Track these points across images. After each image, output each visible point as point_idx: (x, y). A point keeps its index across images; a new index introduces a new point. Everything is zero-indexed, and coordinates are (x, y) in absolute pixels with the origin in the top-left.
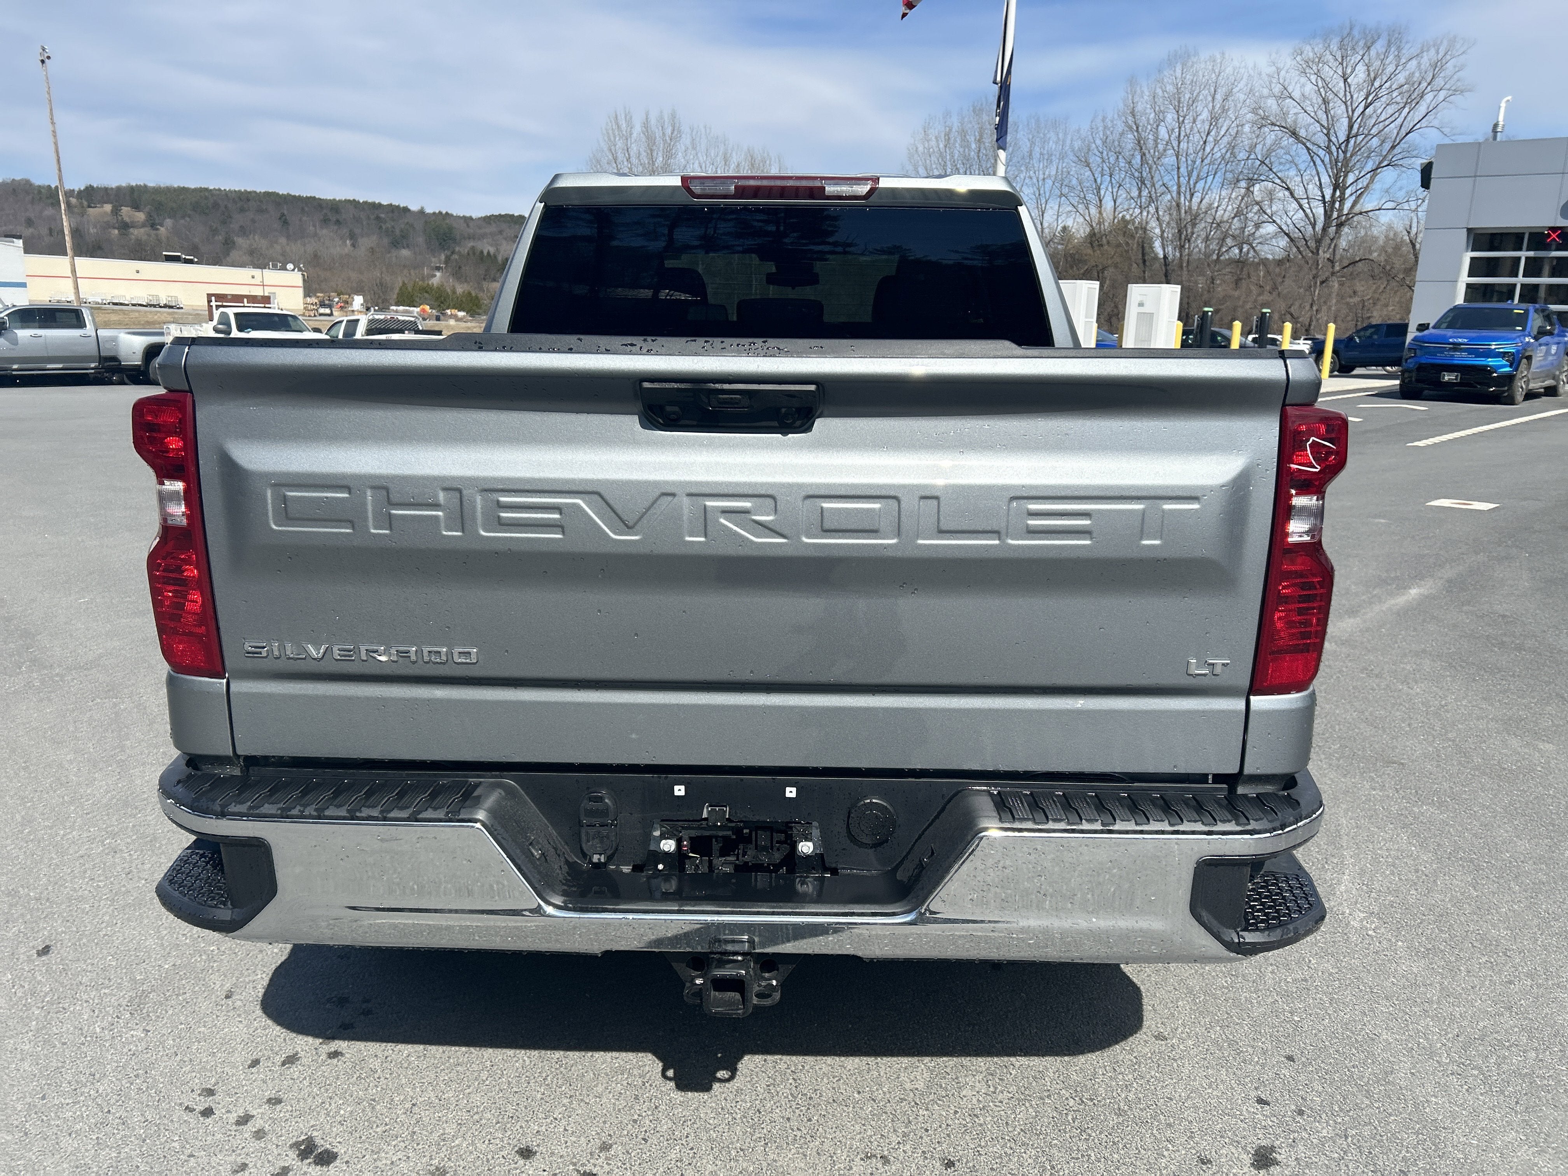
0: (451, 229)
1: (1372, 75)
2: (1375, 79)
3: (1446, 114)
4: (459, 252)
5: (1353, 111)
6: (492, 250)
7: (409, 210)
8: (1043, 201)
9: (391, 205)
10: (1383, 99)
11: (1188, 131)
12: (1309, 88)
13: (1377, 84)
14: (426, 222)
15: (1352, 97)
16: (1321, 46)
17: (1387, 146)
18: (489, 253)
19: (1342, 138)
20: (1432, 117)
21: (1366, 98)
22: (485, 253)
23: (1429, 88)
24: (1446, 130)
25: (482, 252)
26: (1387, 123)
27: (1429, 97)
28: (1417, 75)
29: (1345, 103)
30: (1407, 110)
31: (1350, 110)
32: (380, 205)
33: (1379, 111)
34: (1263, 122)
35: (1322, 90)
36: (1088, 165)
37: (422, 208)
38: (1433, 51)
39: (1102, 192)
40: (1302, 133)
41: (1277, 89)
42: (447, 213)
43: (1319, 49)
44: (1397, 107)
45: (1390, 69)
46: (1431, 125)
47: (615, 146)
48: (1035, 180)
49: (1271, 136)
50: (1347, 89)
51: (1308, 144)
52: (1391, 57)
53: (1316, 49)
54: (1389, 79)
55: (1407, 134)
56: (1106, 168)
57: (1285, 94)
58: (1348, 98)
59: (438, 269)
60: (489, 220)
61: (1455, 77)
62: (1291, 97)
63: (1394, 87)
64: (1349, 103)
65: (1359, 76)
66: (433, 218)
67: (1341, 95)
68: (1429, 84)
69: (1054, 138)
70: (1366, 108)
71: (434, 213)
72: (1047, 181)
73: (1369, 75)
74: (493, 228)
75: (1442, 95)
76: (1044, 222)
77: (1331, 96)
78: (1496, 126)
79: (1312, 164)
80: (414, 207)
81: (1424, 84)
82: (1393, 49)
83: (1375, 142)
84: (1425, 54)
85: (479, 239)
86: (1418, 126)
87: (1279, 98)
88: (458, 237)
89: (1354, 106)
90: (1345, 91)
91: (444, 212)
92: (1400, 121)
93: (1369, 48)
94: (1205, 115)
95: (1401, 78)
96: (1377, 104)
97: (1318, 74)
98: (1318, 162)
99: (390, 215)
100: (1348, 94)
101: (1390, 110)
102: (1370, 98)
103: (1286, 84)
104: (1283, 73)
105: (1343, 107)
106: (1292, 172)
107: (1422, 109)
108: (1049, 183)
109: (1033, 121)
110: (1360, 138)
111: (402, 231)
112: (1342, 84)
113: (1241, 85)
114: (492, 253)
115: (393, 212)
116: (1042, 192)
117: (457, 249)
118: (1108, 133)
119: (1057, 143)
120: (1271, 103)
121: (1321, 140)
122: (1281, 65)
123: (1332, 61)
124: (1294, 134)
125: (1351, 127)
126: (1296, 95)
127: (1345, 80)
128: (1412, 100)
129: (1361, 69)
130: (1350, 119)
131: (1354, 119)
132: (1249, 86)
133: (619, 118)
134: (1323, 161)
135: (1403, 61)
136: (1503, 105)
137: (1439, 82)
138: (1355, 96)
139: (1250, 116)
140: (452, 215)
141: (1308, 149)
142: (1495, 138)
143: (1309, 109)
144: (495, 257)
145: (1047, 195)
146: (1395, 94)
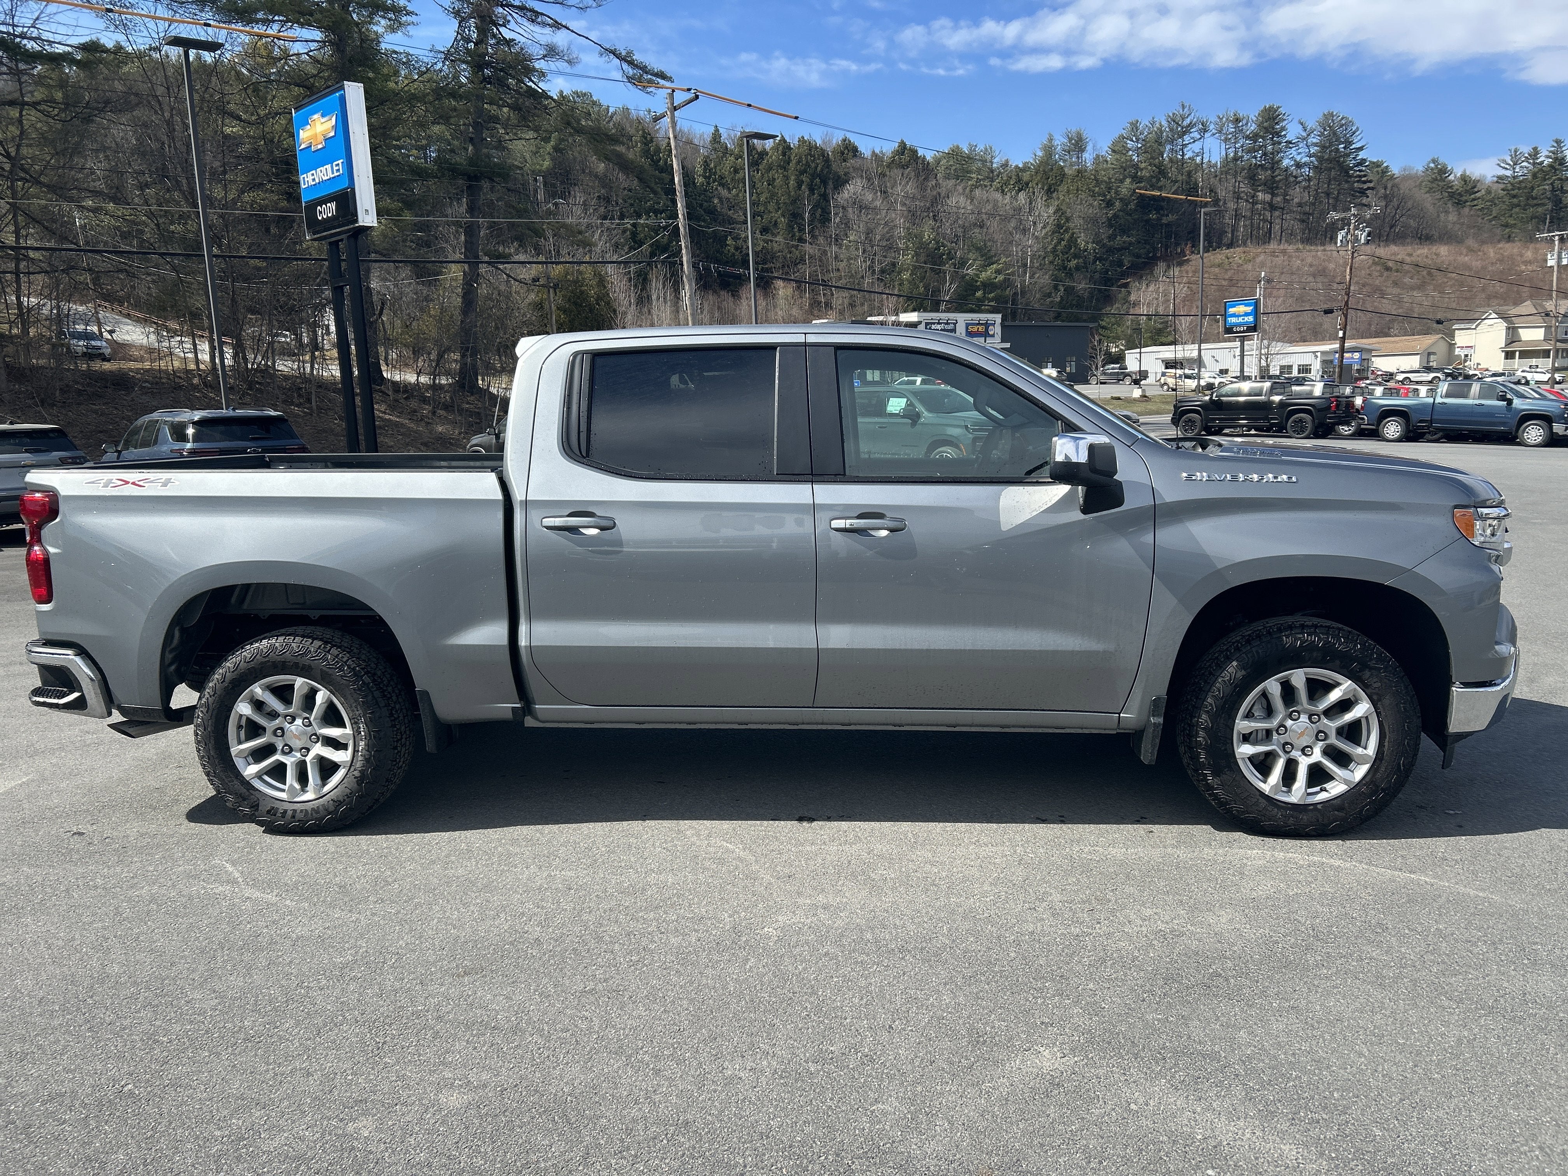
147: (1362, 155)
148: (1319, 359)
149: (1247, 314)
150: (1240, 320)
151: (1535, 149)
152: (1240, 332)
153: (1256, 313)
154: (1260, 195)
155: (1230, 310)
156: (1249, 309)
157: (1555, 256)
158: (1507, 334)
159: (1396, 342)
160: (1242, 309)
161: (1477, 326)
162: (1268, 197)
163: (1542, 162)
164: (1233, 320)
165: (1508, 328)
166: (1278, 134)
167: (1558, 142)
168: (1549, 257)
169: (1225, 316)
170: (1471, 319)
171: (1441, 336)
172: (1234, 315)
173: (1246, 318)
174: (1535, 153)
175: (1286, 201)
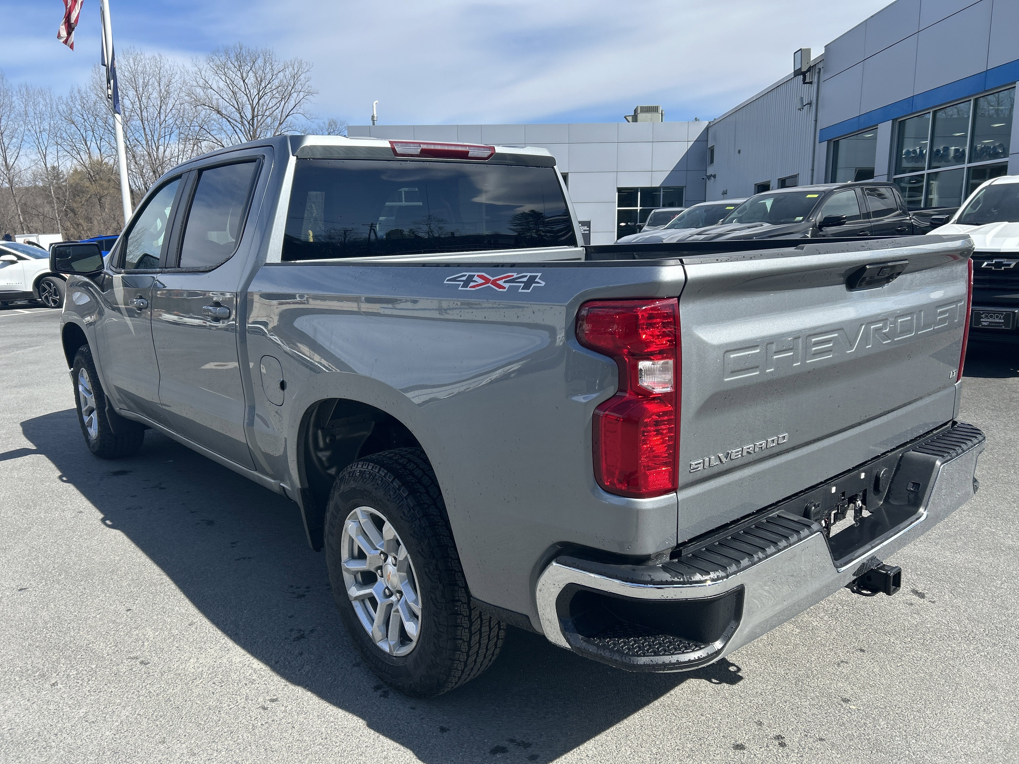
1: (259, 79)
2: (261, 81)
3: (306, 106)
5: (252, 101)
8: (43, 148)
10: (269, 94)
11: (145, 104)
12: (222, 84)
13: (263, 85)
15: (250, 92)
16: (224, 57)
17: (277, 123)
19: (249, 117)
20: (298, 107)
21: (258, 94)
23: (293, 90)
24: (308, 116)
26: (274, 108)
27: (295, 95)
28: (285, 81)
29: (247, 95)
30: (283, 102)
31: (250, 100)
33: (268, 102)
34: (197, 103)
35: (230, 85)
36: (73, 123)
38: (291, 69)
39: (88, 143)
40: (224, 112)
41: (201, 82)
43: (223, 59)
44: (277, 100)
45: (269, 76)
46: (298, 112)
48: (33, 132)
49: (203, 112)
50: (246, 86)
51: (229, 119)
52: (268, 69)
53: (221, 59)
54: (269, 83)
55: (287, 117)
56: (88, 126)
57: (206, 86)
58: (248, 92)
61: (307, 84)
62: (211, 88)
63: (274, 88)
64: (249, 95)
65: (251, 80)
67: (243, 89)
68: (293, 88)
69: (42, 102)
70: (259, 99)
72: (43, 133)
73: (257, 79)
75: (302, 95)
76: (47, 163)
77: (237, 90)
78: (373, 117)
79: (234, 132)
81: (290, 88)
82: (268, 65)
83: (269, 120)
84: (287, 69)
86: (291, 112)
87: (204, 88)
89: (253, 97)
90: (245, 88)
92: (281, 108)
93: (254, 62)
94: (155, 95)
95: (276, 82)
96: (266, 97)
97: (225, 74)
98: (238, 130)
100: (247, 90)
101: (274, 101)
102: (261, 94)
103: (207, 79)
104: (203, 73)
105: (246, 97)
106: (224, 136)
107: (292, 103)
108: (45, 135)
109: (24, 89)
110: (259, 117)
112: (242, 83)
113: (177, 77)
116: (41, 141)
118: (85, 102)
119: (46, 106)
120: (199, 90)
121: (237, 116)
122: (201, 67)
123: (233, 68)
124: (219, 112)
125: (253, 110)
126: (215, 86)
127: (244, 81)
128: (286, 97)
129: (251, 74)
130: (252, 106)
131: (254, 106)
132: (182, 79)
134: (241, 130)
135: (275, 72)
136: (374, 105)
137: (298, 87)
138: (252, 91)
139: (187, 98)
141: (229, 121)
142: (374, 124)
143: (225, 96)
145: (46, 143)
146: (275, 92)
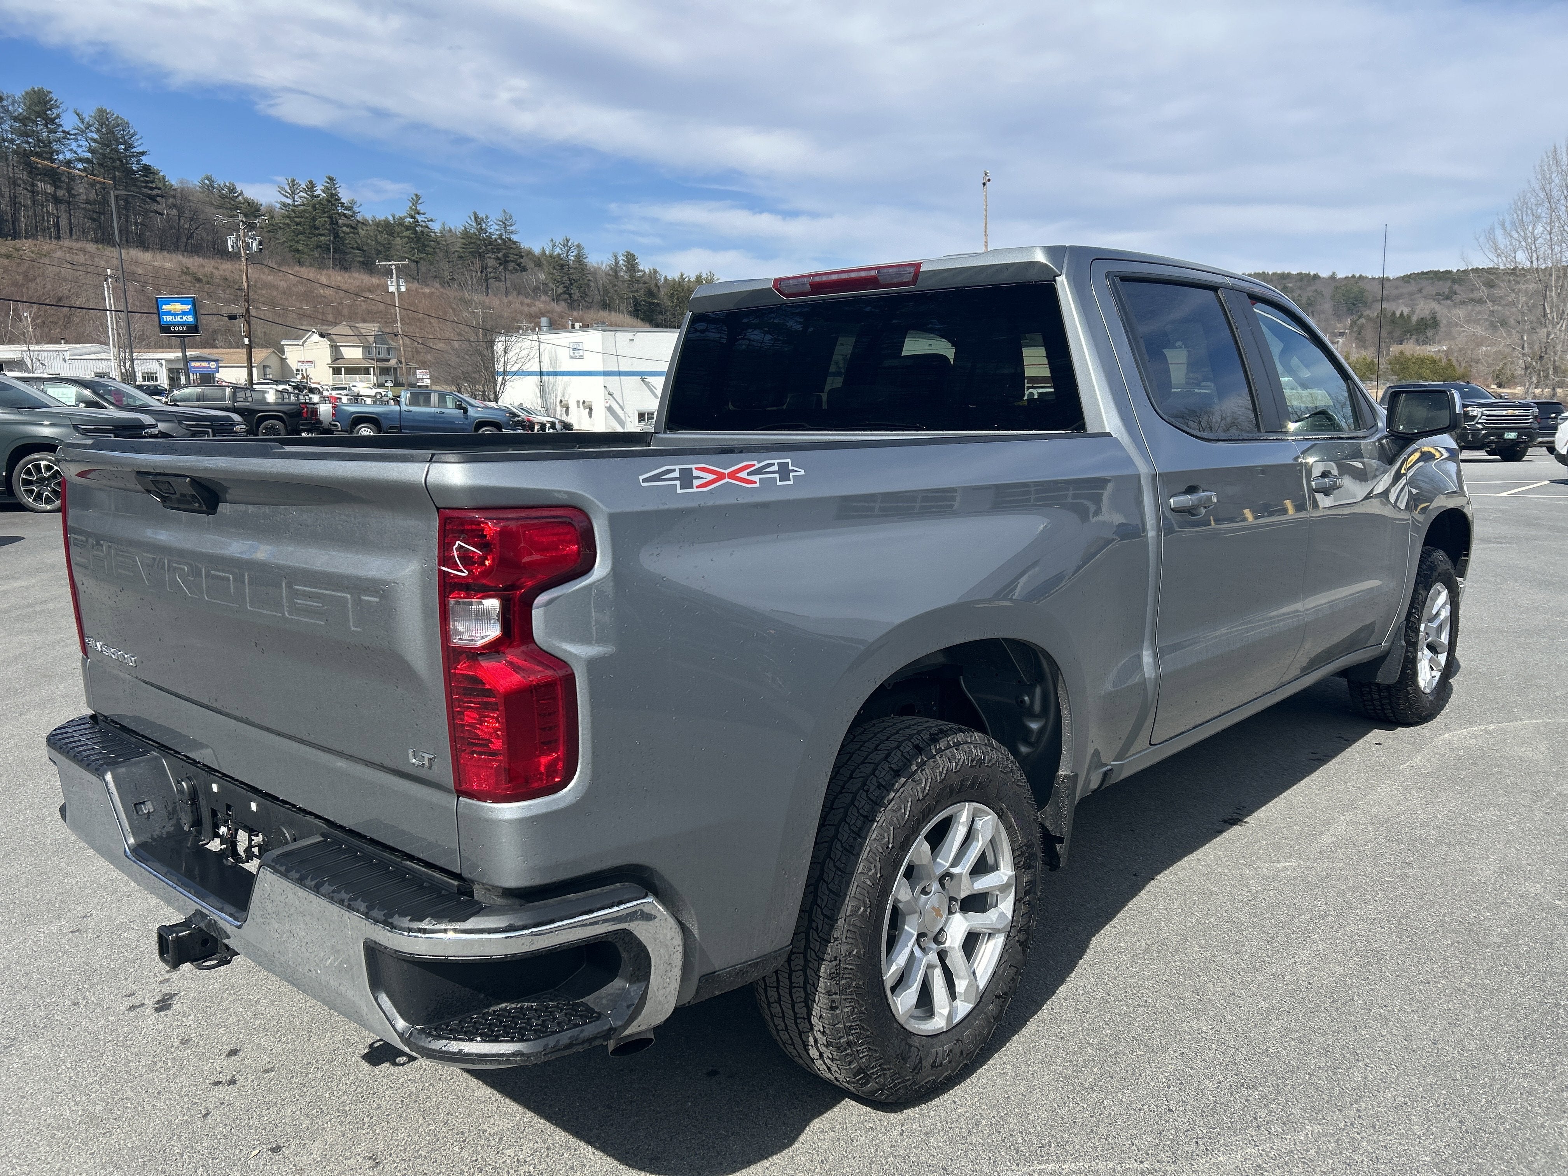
0: (1362, 292)
4: (1368, 316)
6: (1406, 311)
7: (1319, 277)
9: (1301, 274)
14: (1336, 288)
18: (1402, 314)
22: (1398, 314)
25: (1394, 314)
32: (1289, 275)
37: (1334, 273)
42: (1361, 276)
47: (1550, 183)
59: (1342, 334)
60: (1407, 279)
66: (1345, 282)
71: (1346, 278)
74: (1412, 287)
80: (1324, 274)
85: (1394, 300)
88: (1370, 300)
91: (1358, 275)
99: (1299, 284)
111: (1309, 298)
114: (1405, 314)
115: (1301, 280)
117: (1365, 313)
133: (1559, 151)
140: (1366, 278)
144: (1409, 317)
147: (145, 160)
148: (164, 367)
149: (184, 313)
150: (178, 319)
151: (311, 182)
152: (179, 332)
153: (195, 312)
154: (40, 186)
155: (164, 307)
156: (187, 308)
157: (394, 283)
158: (332, 352)
159: (233, 354)
160: (178, 307)
161: (304, 343)
162: (50, 189)
163: (319, 196)
164: (169, 318)
165: (332, 346)
166: (52, 121)
167: (331, 179)
168: (389, 282)
169: (158, 313)
170: (298, 335)
171: (271, 350)
172: (169, 313)
173: (185, 318)
174: (311, 187)
175: (71, 195)
